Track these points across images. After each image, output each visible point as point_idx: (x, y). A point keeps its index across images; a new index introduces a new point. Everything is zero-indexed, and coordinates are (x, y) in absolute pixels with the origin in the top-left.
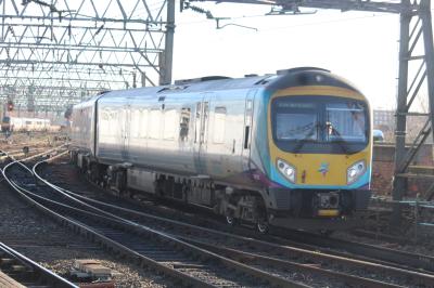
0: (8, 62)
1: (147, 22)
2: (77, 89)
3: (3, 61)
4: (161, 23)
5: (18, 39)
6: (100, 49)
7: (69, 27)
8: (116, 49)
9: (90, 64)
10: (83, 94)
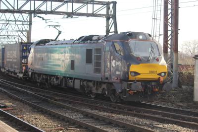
4: (27, 22)
6: (7, 31)
8: (13, 30)
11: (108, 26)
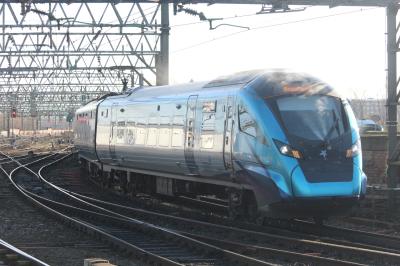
0: (10, 70)
1: (142, 26)
2: (78, 93)
3: (5, 69)
5: (19, 48)
7: (68, 34)
9: (89, 68)
10: (83, 98)
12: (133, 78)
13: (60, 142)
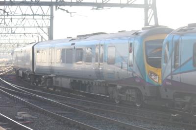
1: (42, 16)
2: (16, 43)
4: (48, 16)
6: (24, 27)
7: (11, 19)
8: (30, 27)
9: (21, 33)
10: (18, 45)
11: (146, 18)
12: (38, 37)
13: (8, 64)
